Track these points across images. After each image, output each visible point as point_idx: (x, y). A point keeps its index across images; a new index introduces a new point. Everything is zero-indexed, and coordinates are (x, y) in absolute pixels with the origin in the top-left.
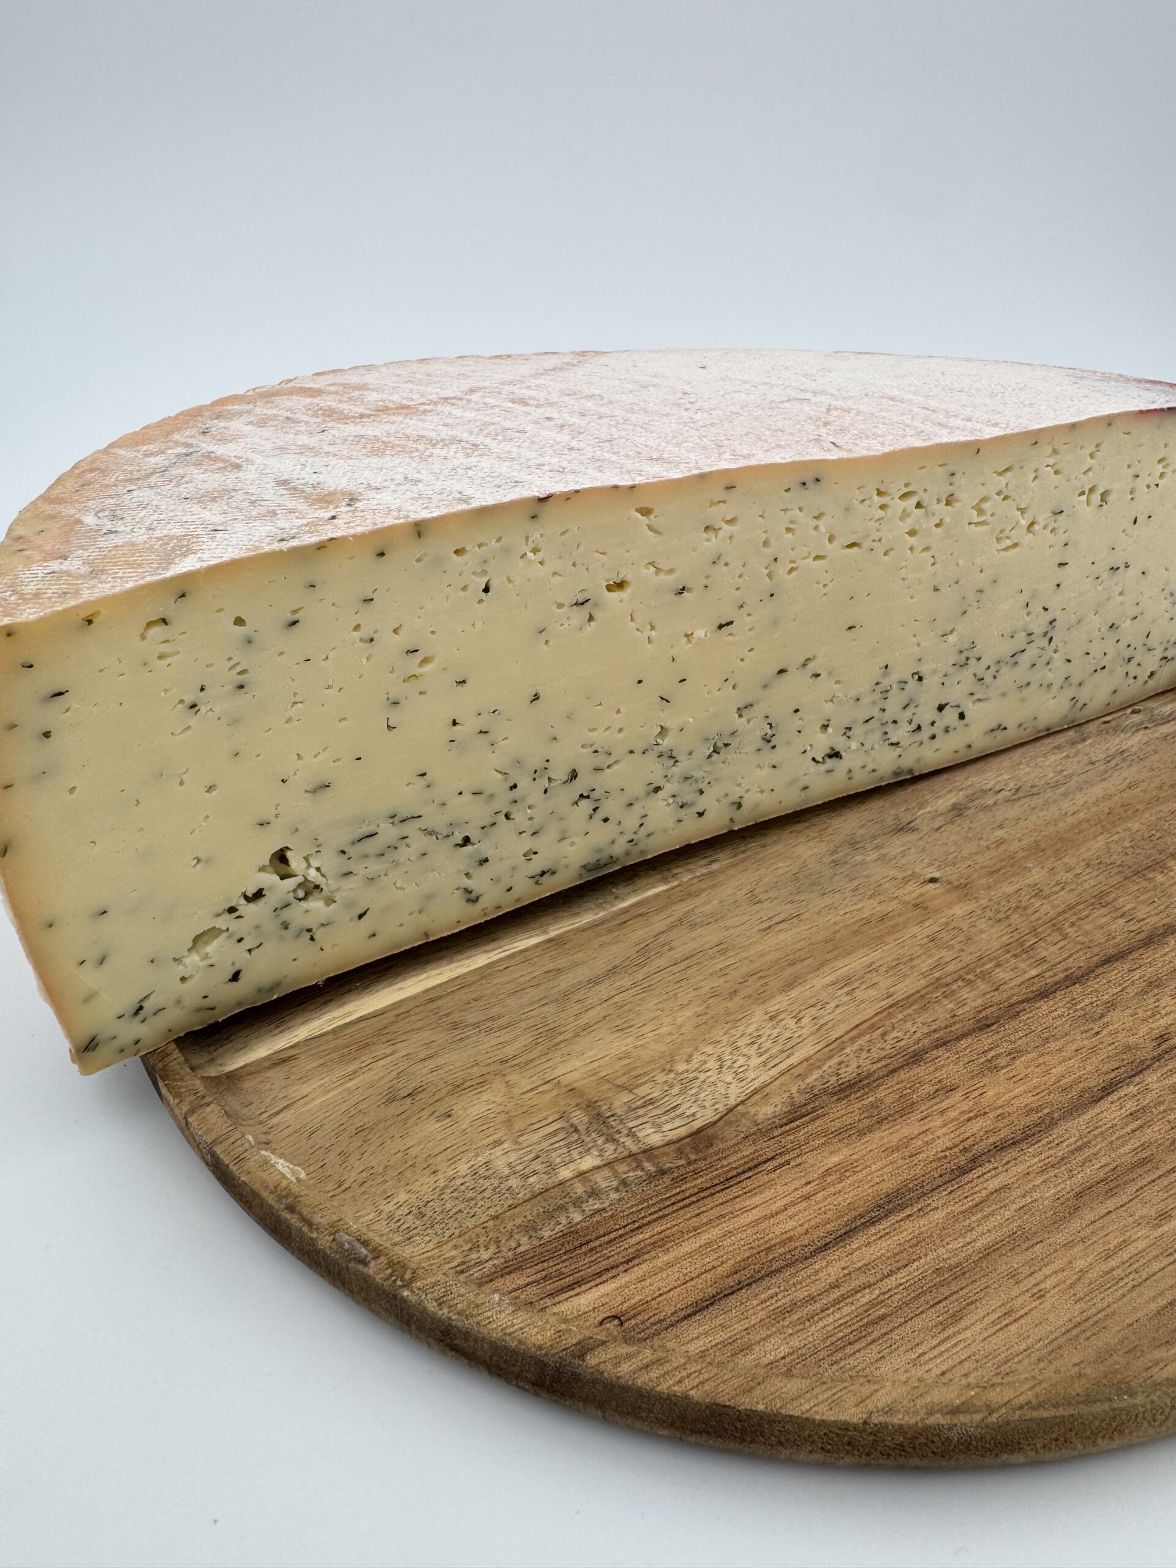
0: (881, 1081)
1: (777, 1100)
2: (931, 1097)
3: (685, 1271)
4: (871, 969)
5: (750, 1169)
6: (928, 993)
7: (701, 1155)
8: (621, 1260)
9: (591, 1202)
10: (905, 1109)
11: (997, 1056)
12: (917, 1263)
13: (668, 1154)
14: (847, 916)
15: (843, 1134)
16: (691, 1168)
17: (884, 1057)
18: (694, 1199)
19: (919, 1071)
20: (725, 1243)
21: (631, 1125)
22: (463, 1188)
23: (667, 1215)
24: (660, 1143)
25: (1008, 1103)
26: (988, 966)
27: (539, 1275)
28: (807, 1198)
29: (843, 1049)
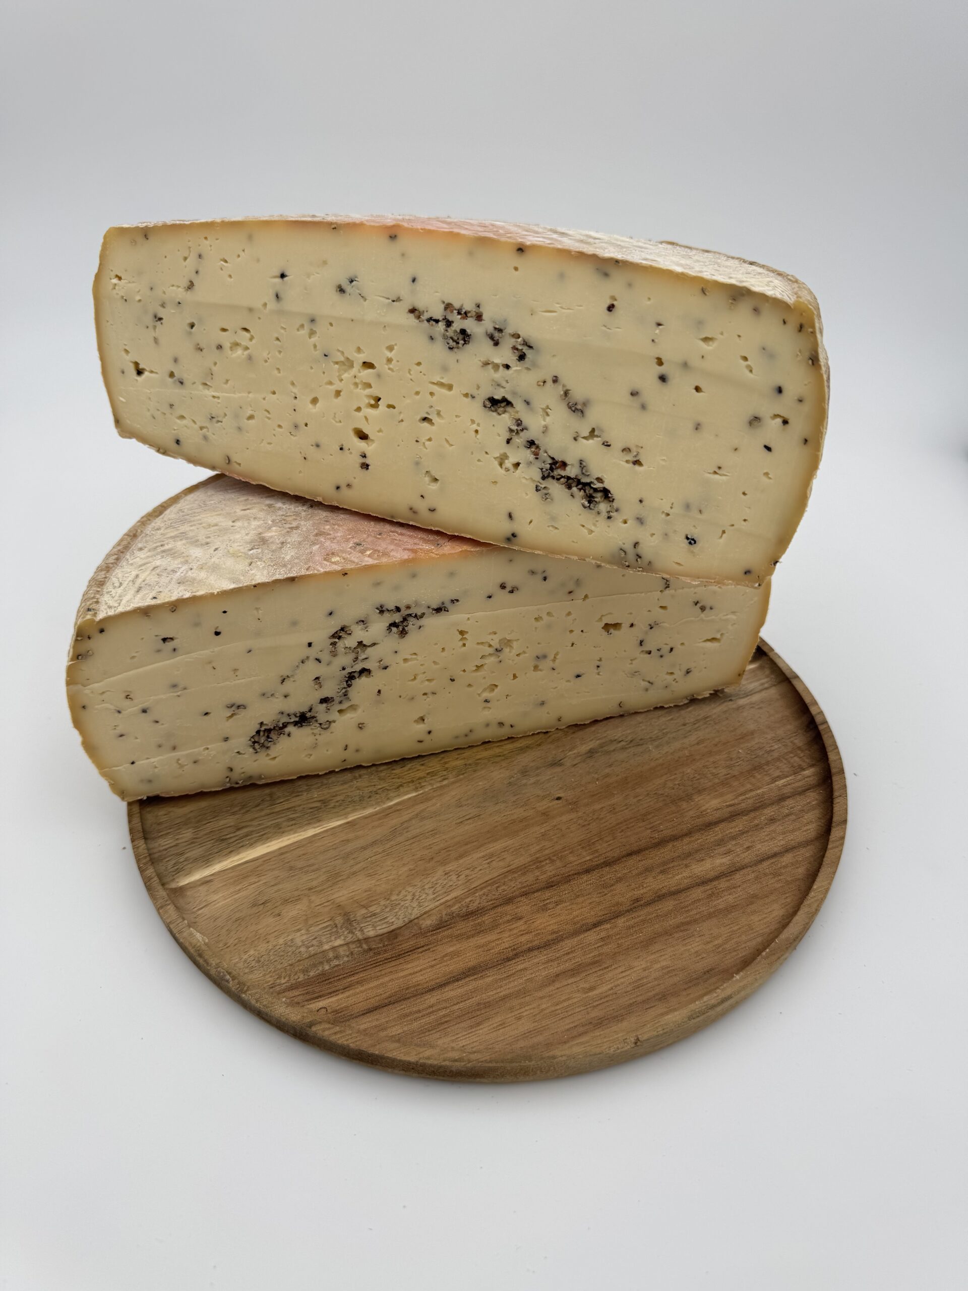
0: (487, 912)
1: (434, 918)
2: (509, 921)
3: (367, 996)
4: (505, 850)
5: (411, 951)
6: (528, 866)
7: (391, 942)
9: (335, 961)
10: (494, 926)
11: (550, 903)
12: (471, 1000)
13: (376, 941)
17: (494, 899)
19: (508, 908)
20: (389, 984)
21: (362, 925)
22: (279, 950)
23: (367, 969)
24: (373, 936)
25: (544, 928)
27: (304, 992)
28: (432, 966)
29: (475, 893)
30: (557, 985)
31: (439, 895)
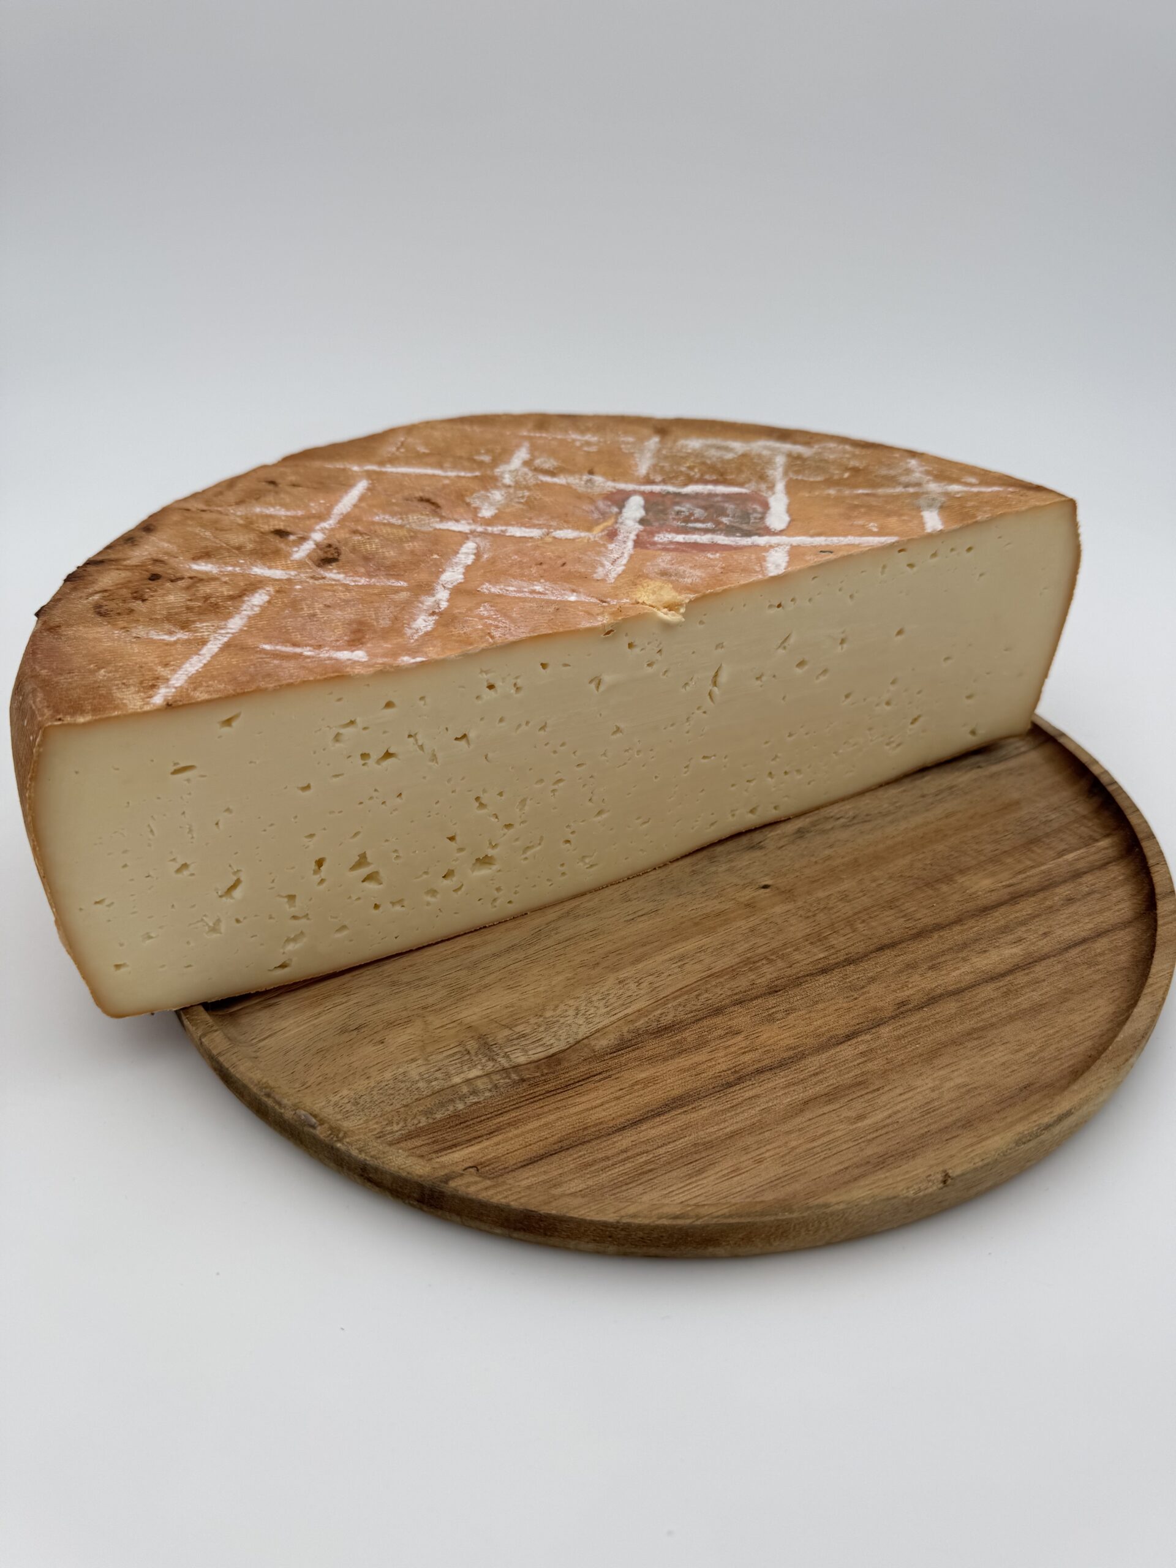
0: (688, 1026)
1: (612, 1036)
2: (720, 1037)
3: (527, 1140)
4: (701, 950)
5: (583, 1080)
6: (738, 968)
7: (551, 1070)
8: (486, 1132)
9: (471, 1097)
10: (701, 1044)
11: (776, 1012)
12: (683, 1140)
13: (528, 1069)
14: (693, 912)
15: (652, 1060)
16: (543, 1078)
17: (695, 1010)
18: (542, 1097)
19: (718, 1020)
20: (557, 1124)
21: (507, 1050)
22: (387, 1087)
23: (521, 1107)
24: (525, 1062)
25: (775, 1043)
26: (789, 950)
27: (430, 1140)
28: (618, 1098)
29: (666, 1004)
30: (808, 1115)
31: (614, 1009)
